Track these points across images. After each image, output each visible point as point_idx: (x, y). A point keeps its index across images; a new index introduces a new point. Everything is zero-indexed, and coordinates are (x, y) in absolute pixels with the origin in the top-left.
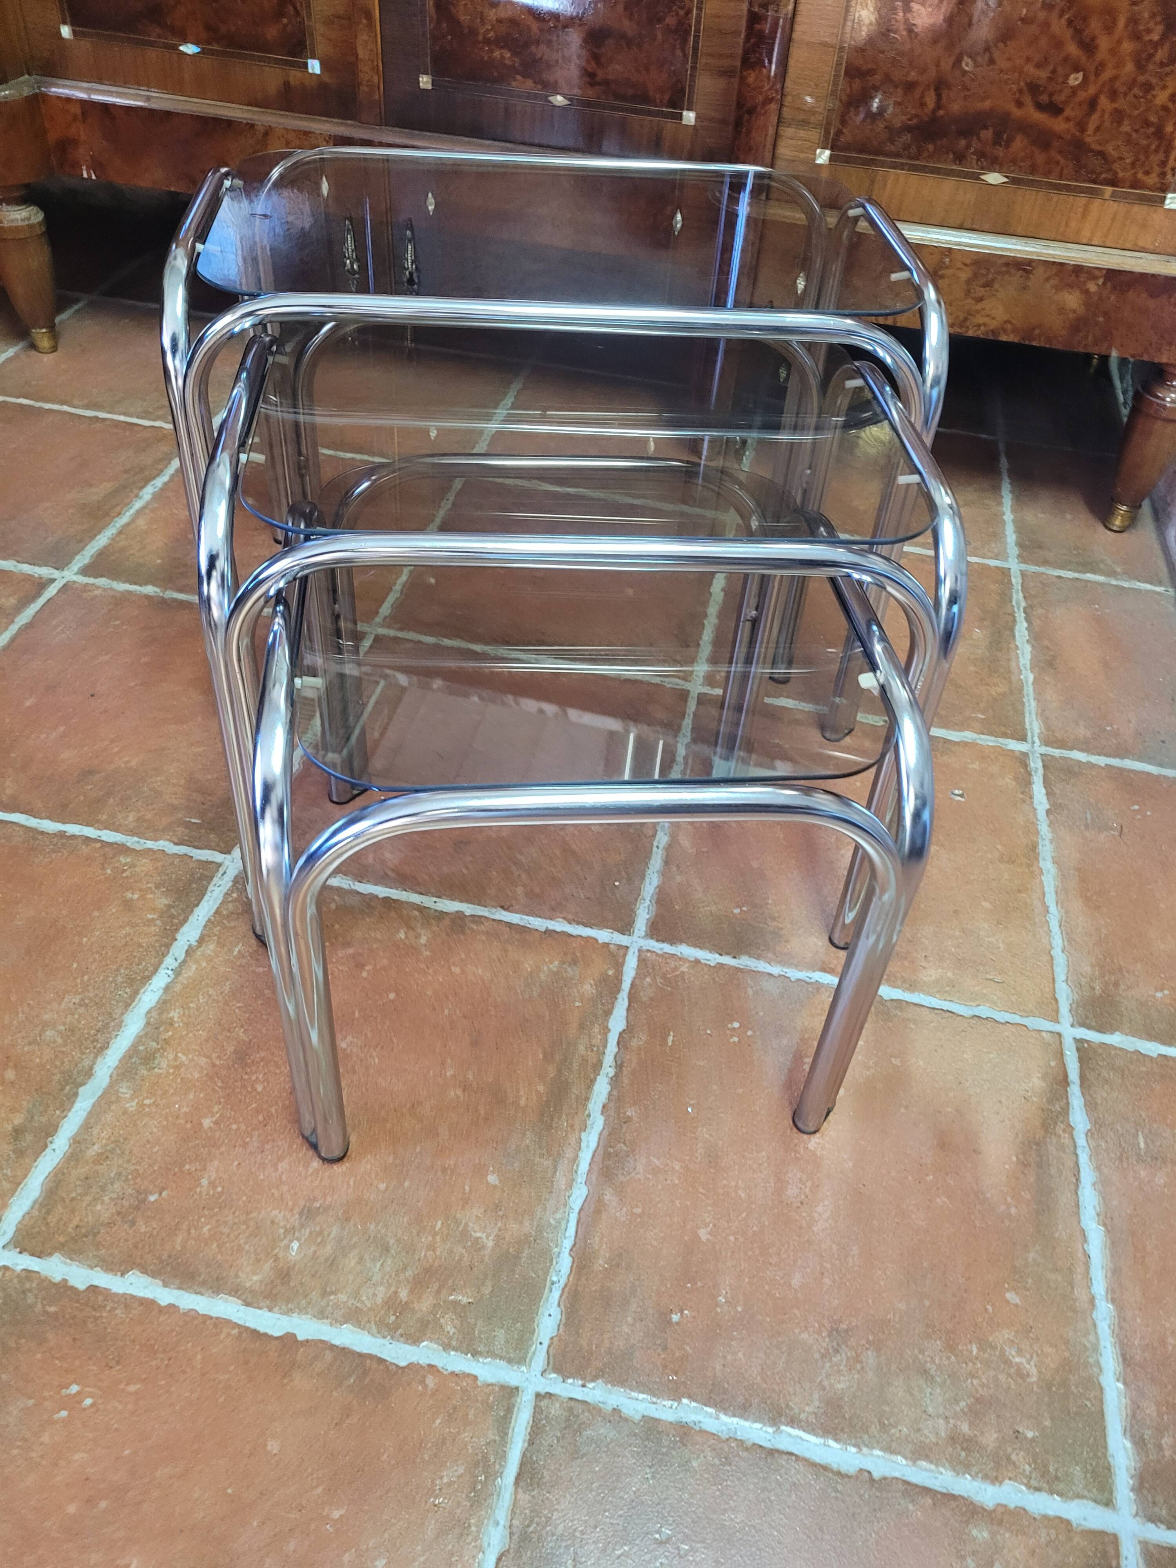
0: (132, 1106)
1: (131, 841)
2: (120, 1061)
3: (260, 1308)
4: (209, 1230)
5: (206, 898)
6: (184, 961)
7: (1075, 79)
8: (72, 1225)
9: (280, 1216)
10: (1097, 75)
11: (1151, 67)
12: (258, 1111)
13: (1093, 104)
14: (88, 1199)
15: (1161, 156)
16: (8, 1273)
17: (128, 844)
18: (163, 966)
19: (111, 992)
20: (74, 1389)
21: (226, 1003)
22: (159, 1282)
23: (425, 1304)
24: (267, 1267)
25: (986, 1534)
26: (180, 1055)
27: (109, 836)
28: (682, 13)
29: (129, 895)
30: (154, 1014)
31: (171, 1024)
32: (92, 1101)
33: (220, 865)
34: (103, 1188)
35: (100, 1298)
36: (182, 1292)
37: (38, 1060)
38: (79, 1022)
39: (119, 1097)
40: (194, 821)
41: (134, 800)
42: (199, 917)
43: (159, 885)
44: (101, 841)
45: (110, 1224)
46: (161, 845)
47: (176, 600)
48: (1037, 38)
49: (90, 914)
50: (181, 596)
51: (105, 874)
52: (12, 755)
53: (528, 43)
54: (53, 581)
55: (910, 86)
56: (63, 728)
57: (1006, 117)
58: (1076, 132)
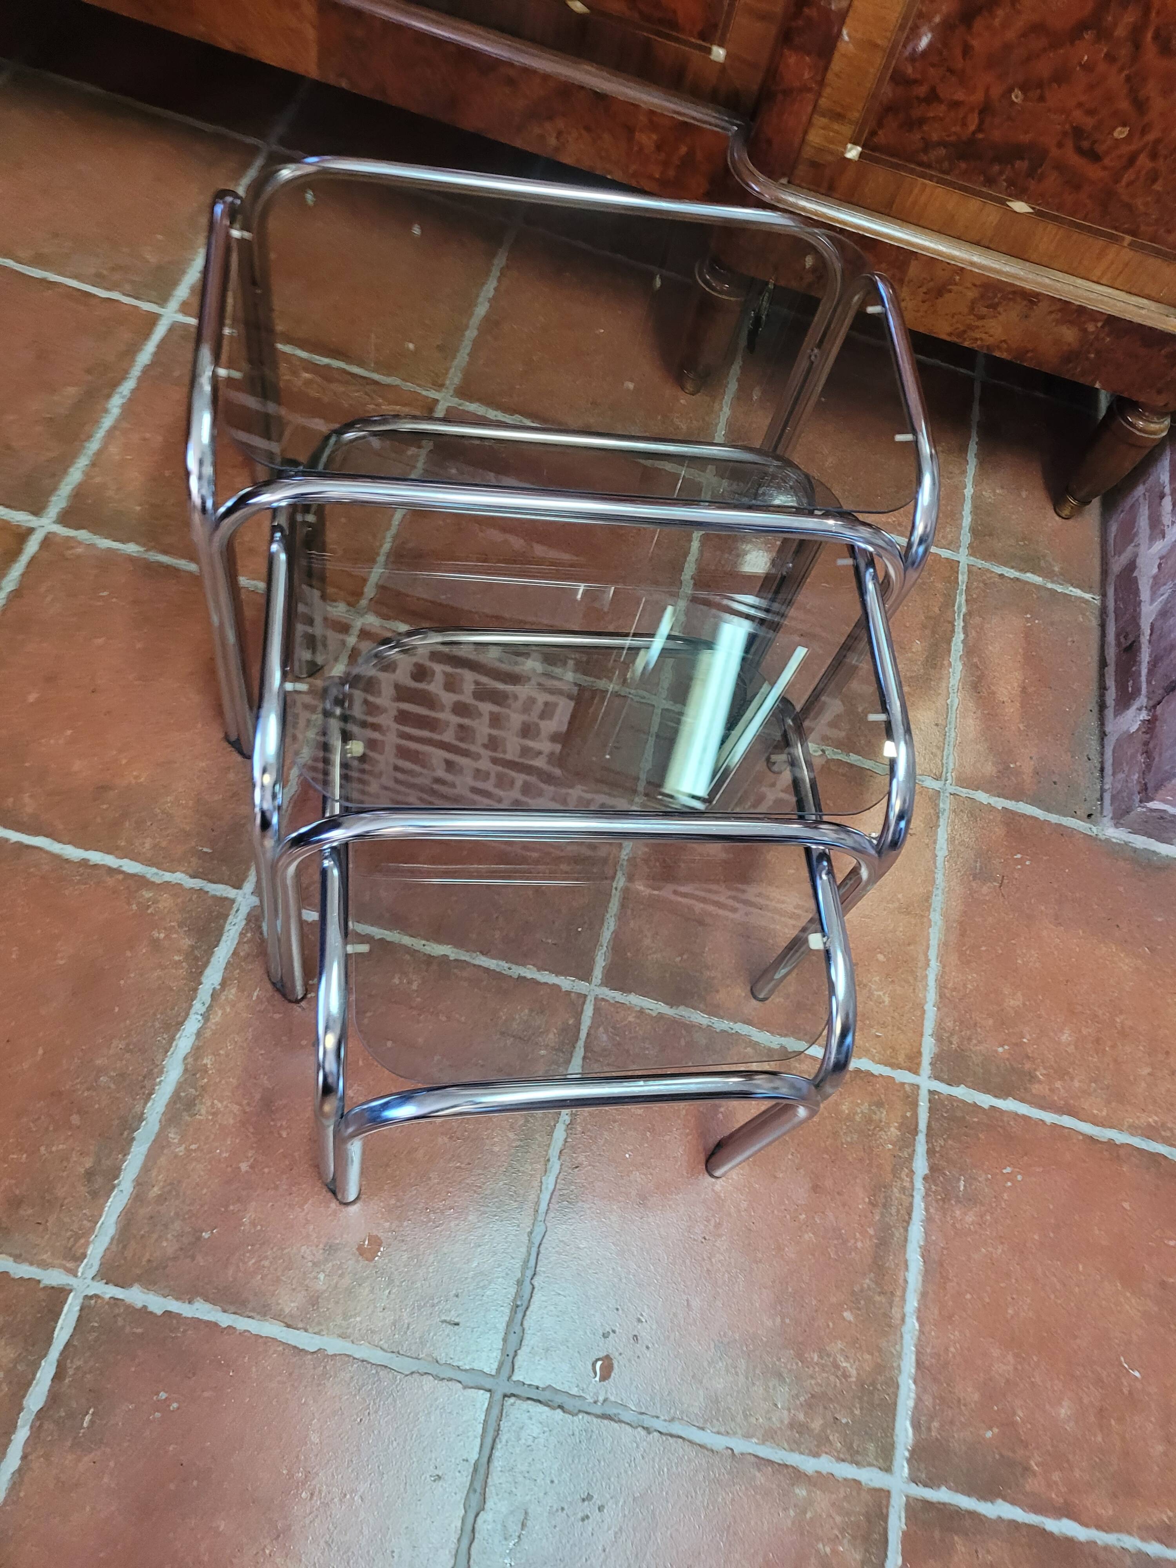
0: (181, 1150)
1: (151, 873)
2: (166, 1106)
3: (297, 1329)
4: (254, 1264)
5: (224, 938)
6: (210, 1008)
7: (1121, 133)
8: (144, 1260)
9: (308, 1251)
10: (1143, 133)
12: (284, 1156)
13: (1132, 160)
14: (155, 1236)
16: (99, 1301)
17: (148, 876)
18: (193, 1011)
19: (151, 1038)
20: (163, 1395)
21: (251, 1050)
22: (218, 1308)
23: (422, 1326)
24: (301, 1294)
25: (804, 1493)
26: (216, 1102)
27: (130, 866)
29: (155, 934)
30: (190, 1060)
31: (206, 1072)
32: (148, 1145)
33: (233, 901)
34: (166, 1226)
35: (175, 1321)
36: (237, 1316)
37: (97, 1106)
38: (128, 1068)
39: (169, 1142)
40: (205, 850)
41: (149, 824)
42: (221, 959)
43: (181, 925)
44: (123, 872)
45: (175, 1258)
46: (178, 877)
47: (161, 565)
48: (1092, 87)
49: (124, 954)
50: (165, 559)
51: (131, 910)
52: (27, 764)
54: (32, 531)
55: (956, 105)
56: (69, 732)
57: (1044, 154)
58: (1109, 181)
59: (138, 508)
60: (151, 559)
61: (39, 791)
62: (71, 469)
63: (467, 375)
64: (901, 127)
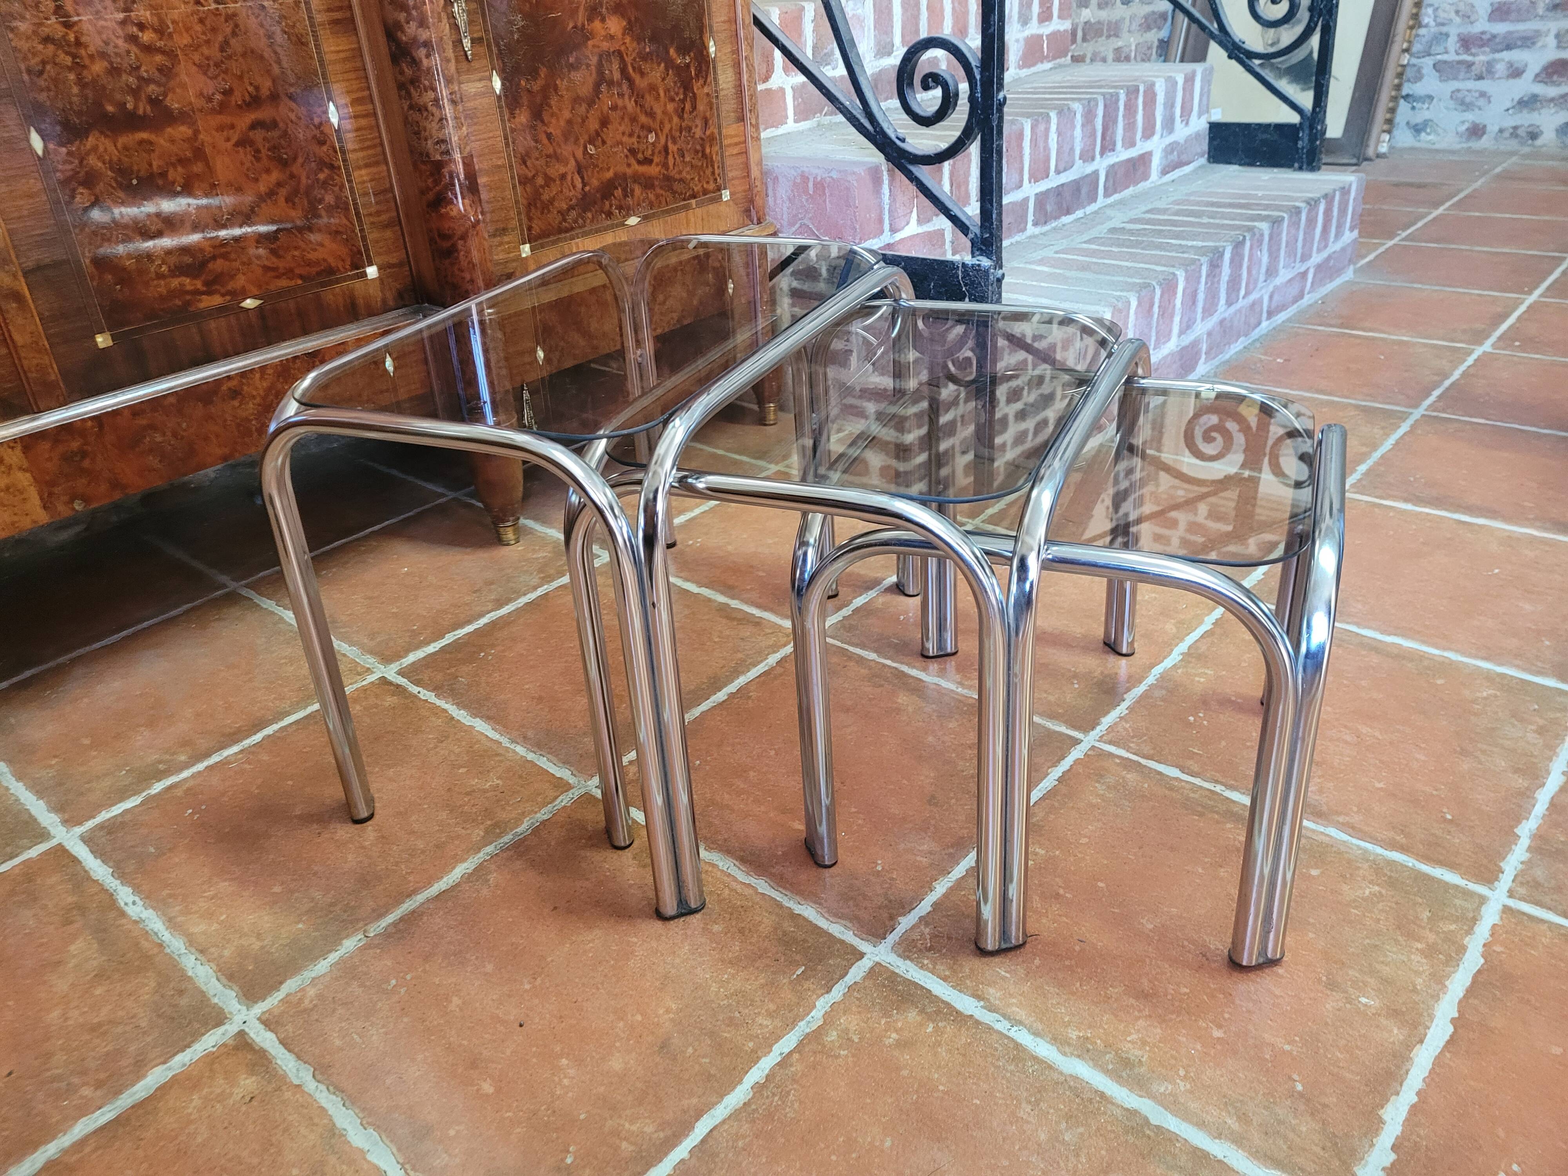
0: (1182, 1086)
1: (803, 1028)
3: (1426, 1035)
4: (1342, 1053)
5: (921, 983)
6: (1004, 1016)
7: (652, 138)
8: (1322, 1153)
9: (1332, 1004)
10: (662, 131)
11: (685, 116)
12: (1214, 996)
13: (666, 150)
14: (1291, 1135)
15: (710, 169)
17: (808, 1030)
18: (1005, 1032)
19: (1027, 1077)
21: (1073, 994)
22: (1393, 1098)
23: (1430, 936)
24: (1384, 1021)
26: (1129, 1039)
27: (788, 1043)
28: (336, 189)
29: (889, 1041)
30: (1067, 1049)
31: (1087, 1038)
32: (1169, 1116)
33: (877, 964)
34: (1280, 1122)
35: (1406, 1144)
36: (1405, 1084)
37: (1103, 1152)
38: (1061, 1110)
39: (1170, 1094)
40: (799, 972)
41: (737, 1014)
42: (947, 993)
43: (887, 1014)
44: (791, 1053)
45: (1324, 1122)
46: (823, 1004)
47: (395, 924)
48: (623, 118)
49: (904, 1078)
50: (390, 918)
51: (847, 1056)
52: (582, 1117)
53: (204, 264)
54: (241, 1034)
55: (563, 177)
56: (564, 1061)
57: (624, 177)
58: (664, 171)
59: (300, 926)
60: (379, 930)
61: (628, 1112)
62: (190, 974)
63: (371, 652)
64: (542, 213)
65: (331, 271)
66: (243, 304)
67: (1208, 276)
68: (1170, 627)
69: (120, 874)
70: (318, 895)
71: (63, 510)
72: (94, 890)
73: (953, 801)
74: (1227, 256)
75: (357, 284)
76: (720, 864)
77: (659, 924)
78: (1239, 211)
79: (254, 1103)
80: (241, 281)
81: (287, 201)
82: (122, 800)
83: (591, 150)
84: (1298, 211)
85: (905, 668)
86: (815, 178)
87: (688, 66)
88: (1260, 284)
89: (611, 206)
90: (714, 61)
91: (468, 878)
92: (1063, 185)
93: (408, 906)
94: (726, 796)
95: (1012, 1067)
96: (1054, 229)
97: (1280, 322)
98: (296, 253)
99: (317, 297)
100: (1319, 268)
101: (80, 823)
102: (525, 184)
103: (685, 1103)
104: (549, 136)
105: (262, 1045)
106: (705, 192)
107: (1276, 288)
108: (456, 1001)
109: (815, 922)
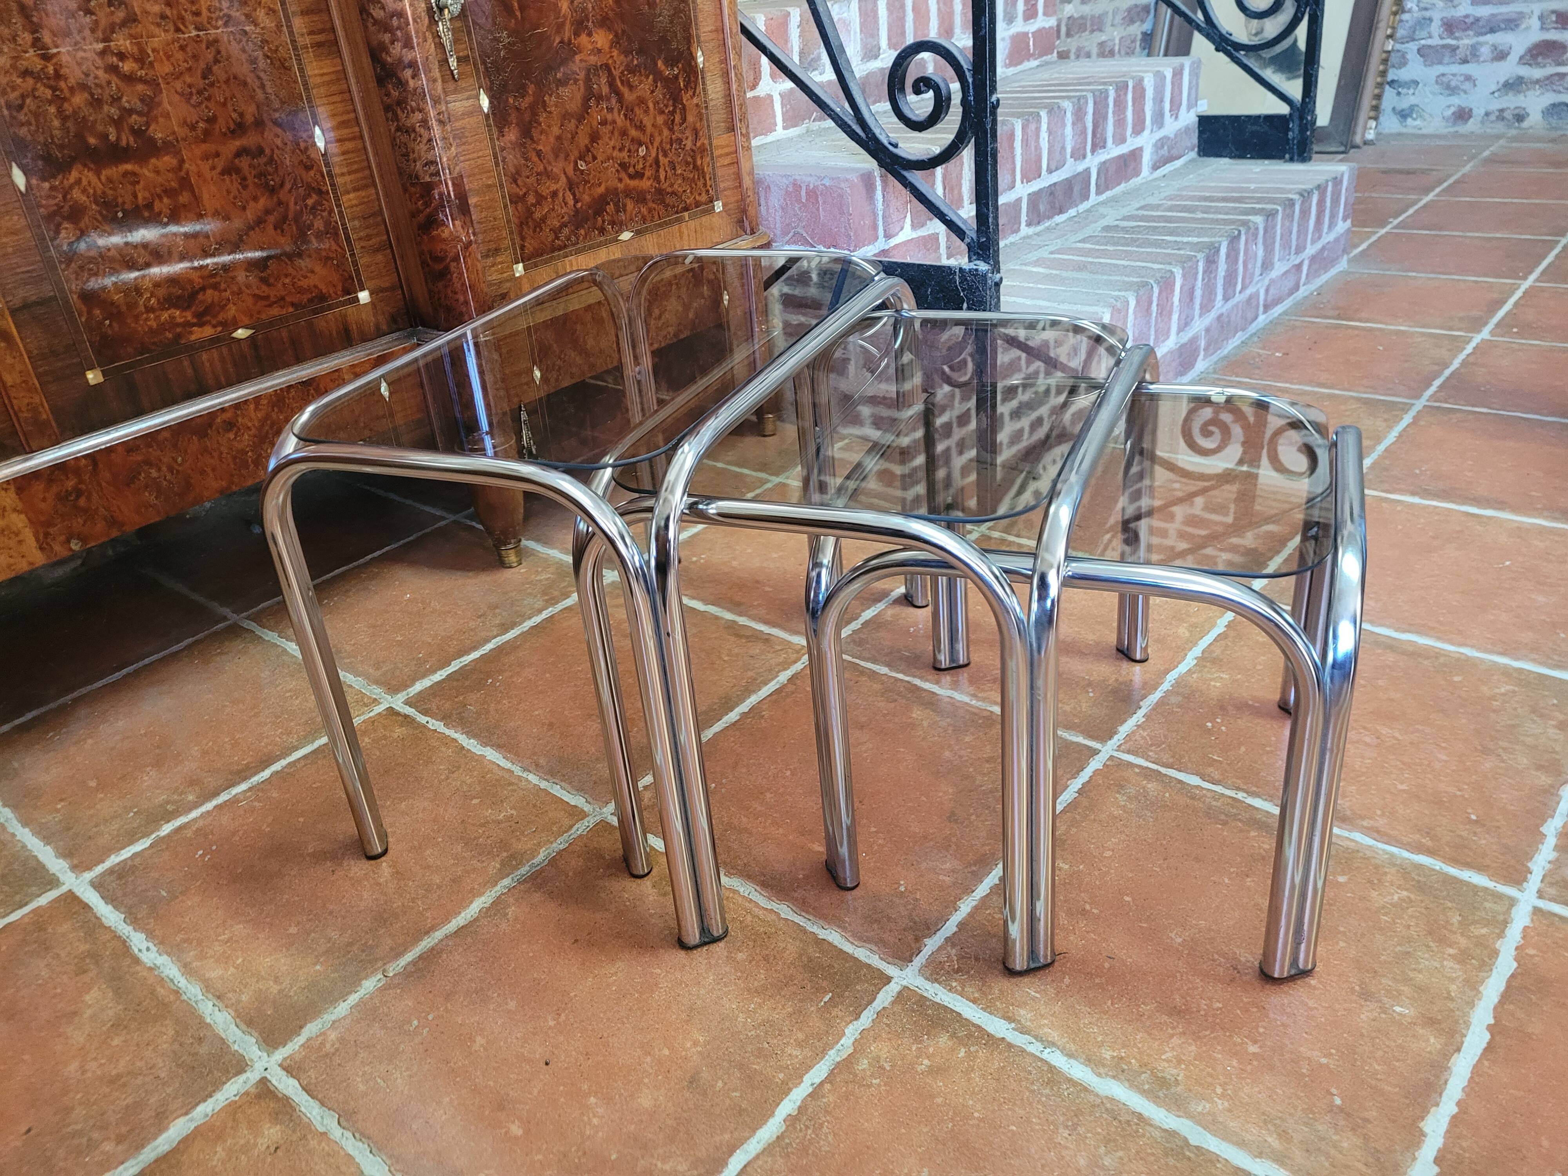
0: (1221, 1104)
1: (833, 1056)
3: (1462, 1043)
4: (1379, 1065)
5: (951, 1006)
6: (1036, 1037)
7: (642, 151)
8: (1364, 1169)
9: (1367, 1014)
10: (652, 144)
11: (676, 128)
12: (1247, 1011)
13: (657, 163)
14: (1333, 1152)
15: (702, 181)
17: (839, 1059)
18: (1038, 1054)
19: (1063, 1100)
21: (1105, 1012)
22: (1433, 1109)
23: (1463, 942)
24: (1420, 1031)
26: (1163, 1057)
27: (819, 1073)
28: (325, 214)
29: (922, 1068)
30: (1102, 1070)
31: (1122, 1058)
32: (1209, 1136)
33: (905, 988)
34: (1321, 1139)
35: (1449, 1156)
36: (1444, 1094)
38: (1099, 1134)
39: (1208, 1113)
40: (826, 999)
41: (766, 1045)
42: (978, 1016)
43: (918, 1040)
44: (822, 1084)
45: (1366, 1138)
46: (852, 1032)
47: (414, 963)
48: (612, 133)
49: (938, 1106)
50: (409, 957)
51: (879, 1085)
52: (614, 1157)
53: (193, 295)
54: (264, 1081)
55: (554, 194)
56: (593, 1100)
57: (615, 192)
58: (656, 185)
59: (318, 967)
60: (399, 969)
61: (660, 1151)
62: (208, 1020)
63: (377, 682)
64: (535, 231)
65: (322, 298)
66: (235, 335)
67: (1204, 272)
68: (1183, 631)
69: (133, 919)
70: (335, 935)
71: (60, 550)
72: (108, 937)
73: (973, 817)
74: (1223, 251)
75: (350, 309)
76: (741, 890)
77: (682, 954)
78: (1232, 205)
79: (280, 1153)
80: (232, 311)
81: (275, 229)
82: (131, 843)
83: (582, 165)
84: (1291, 203)
85: (917, 682)
86: (808, 186)
87: (676, 77)
88: (1256, 279)
89: (604, 222)
90: (702, 71)
91: (486, 912)
92: (1055, 184)
93: (426, 943)
94: (744, 820)
95: (1047, 1091)
96: (1048, 228)
97: (1276, 315)
98: (287, 281)
99: (310, 323)
100: (1313, 259)
101: (89, 868)
102: (516, 203)
103: (717, 1139)
104: (539, 154)
105: (285, 1092)
106: (698, 204)
107: (1272, 281)
108: (480, 1040)
109: (840, 946)
